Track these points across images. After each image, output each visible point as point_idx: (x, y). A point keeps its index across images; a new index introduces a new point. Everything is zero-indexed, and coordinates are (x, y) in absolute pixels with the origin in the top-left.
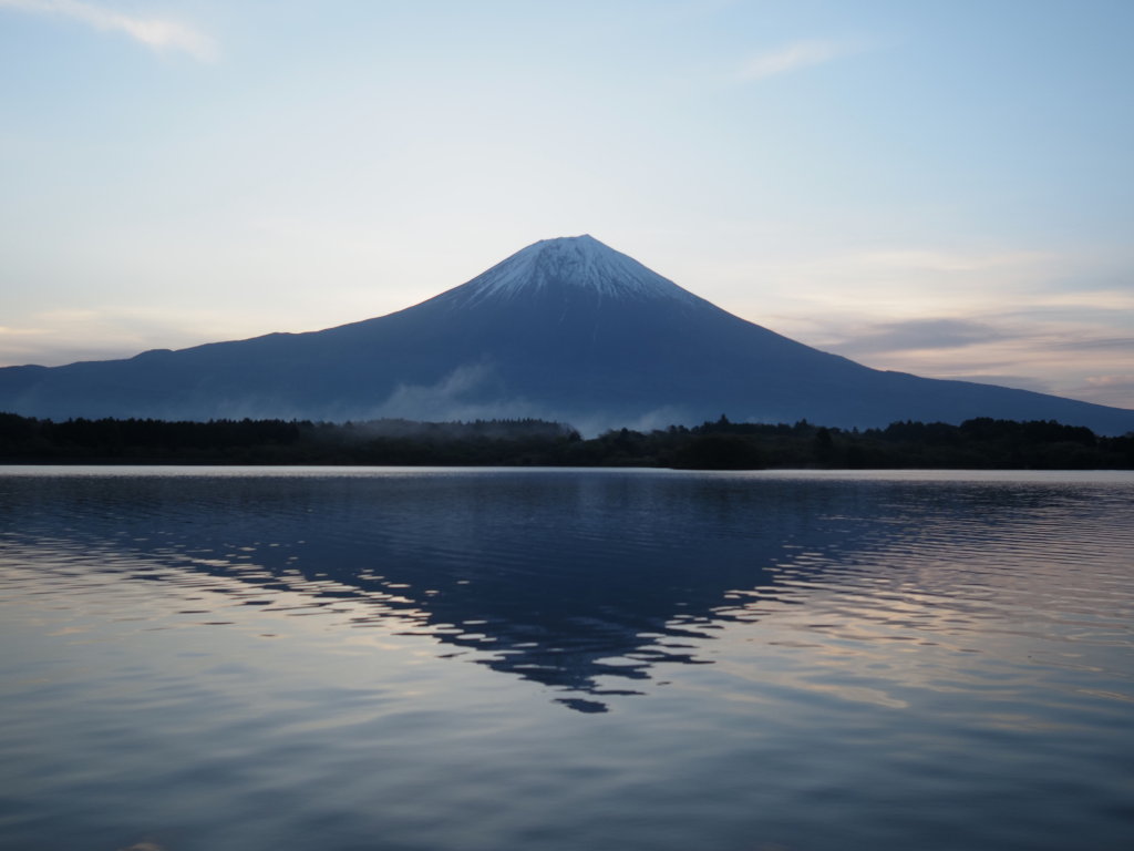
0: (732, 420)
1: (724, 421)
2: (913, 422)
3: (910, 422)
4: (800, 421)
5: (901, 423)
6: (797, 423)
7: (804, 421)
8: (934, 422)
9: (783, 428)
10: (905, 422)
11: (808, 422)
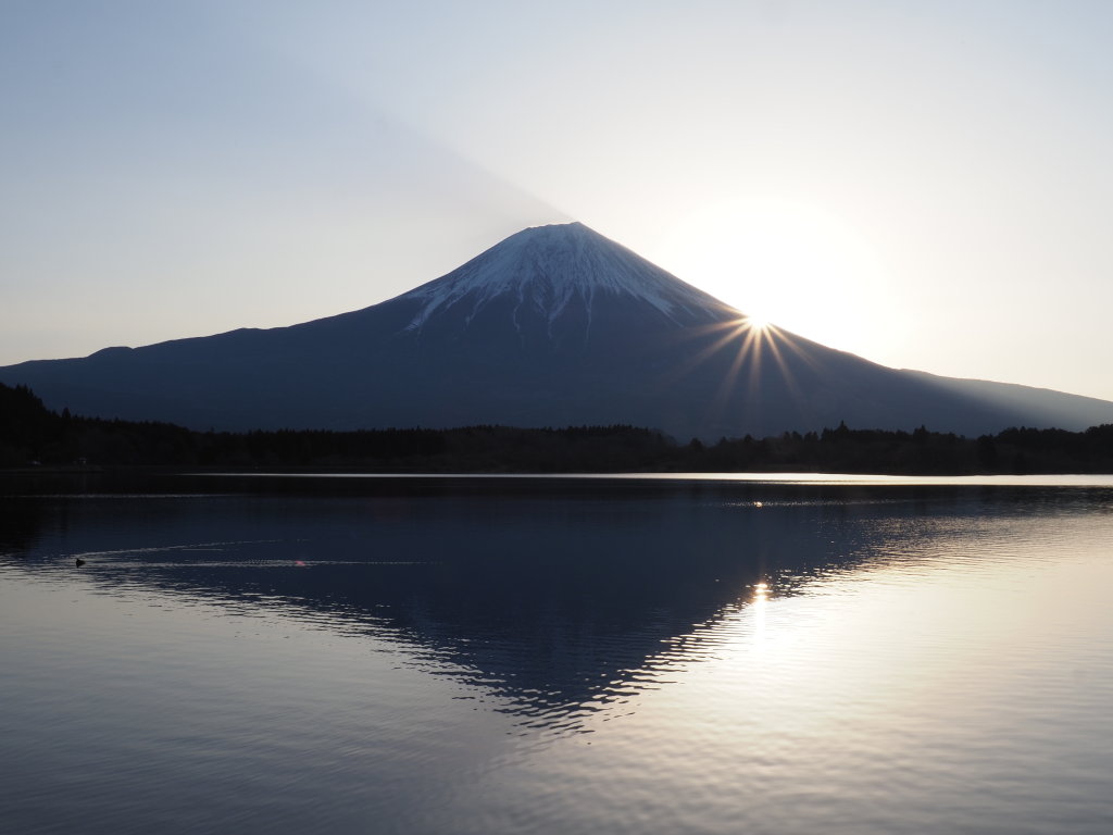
0: (851, 427)
1: (843, 427)
2: (1027, 428)
3: (1023, 428)
5: (1014, 430)
6: (916, 430)
9: (901, 436)
10: (1019, 429)
11: (927, 429)
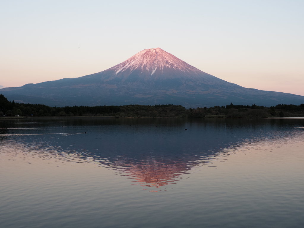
0: (234, 104)
3: (283, 104)
4: (253, 104)
7: (254, 104)
8: (290, 104)
